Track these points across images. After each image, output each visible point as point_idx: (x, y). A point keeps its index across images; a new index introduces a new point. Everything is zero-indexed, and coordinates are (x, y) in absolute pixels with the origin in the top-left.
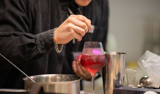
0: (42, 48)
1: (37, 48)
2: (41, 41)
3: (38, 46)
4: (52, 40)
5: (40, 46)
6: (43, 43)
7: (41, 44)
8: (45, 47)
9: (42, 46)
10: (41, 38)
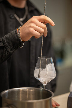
0: (11, 48)
1: (7, 49)
2: (8, 43)
3: (7, 47)
4: (19, 39)
5: (9, 47)
6: (11, 44)
7: (9, 45)
8: (13, 46)
9: (11, 46)
10: (7, 40)
